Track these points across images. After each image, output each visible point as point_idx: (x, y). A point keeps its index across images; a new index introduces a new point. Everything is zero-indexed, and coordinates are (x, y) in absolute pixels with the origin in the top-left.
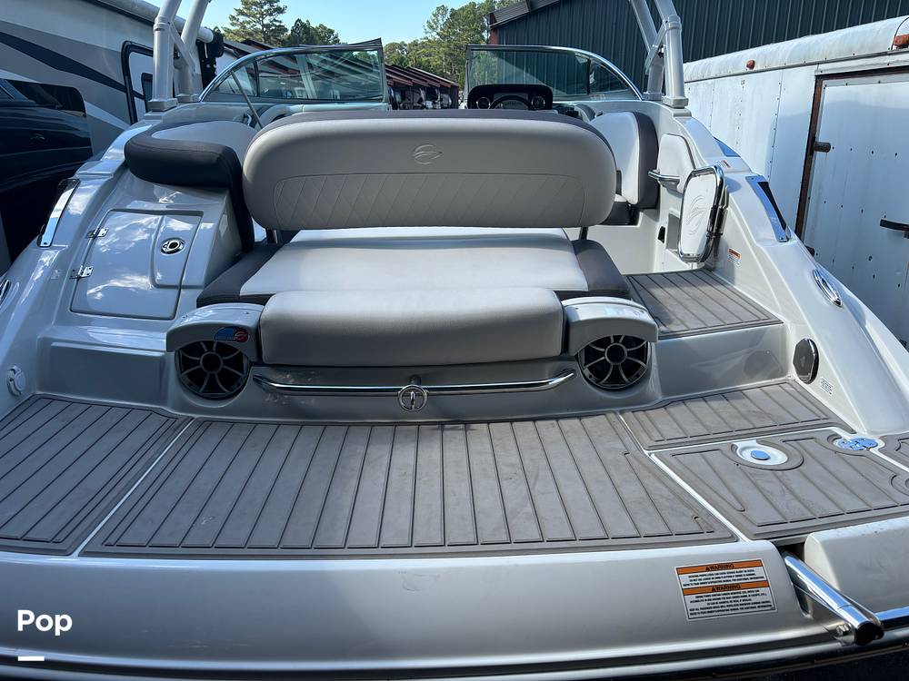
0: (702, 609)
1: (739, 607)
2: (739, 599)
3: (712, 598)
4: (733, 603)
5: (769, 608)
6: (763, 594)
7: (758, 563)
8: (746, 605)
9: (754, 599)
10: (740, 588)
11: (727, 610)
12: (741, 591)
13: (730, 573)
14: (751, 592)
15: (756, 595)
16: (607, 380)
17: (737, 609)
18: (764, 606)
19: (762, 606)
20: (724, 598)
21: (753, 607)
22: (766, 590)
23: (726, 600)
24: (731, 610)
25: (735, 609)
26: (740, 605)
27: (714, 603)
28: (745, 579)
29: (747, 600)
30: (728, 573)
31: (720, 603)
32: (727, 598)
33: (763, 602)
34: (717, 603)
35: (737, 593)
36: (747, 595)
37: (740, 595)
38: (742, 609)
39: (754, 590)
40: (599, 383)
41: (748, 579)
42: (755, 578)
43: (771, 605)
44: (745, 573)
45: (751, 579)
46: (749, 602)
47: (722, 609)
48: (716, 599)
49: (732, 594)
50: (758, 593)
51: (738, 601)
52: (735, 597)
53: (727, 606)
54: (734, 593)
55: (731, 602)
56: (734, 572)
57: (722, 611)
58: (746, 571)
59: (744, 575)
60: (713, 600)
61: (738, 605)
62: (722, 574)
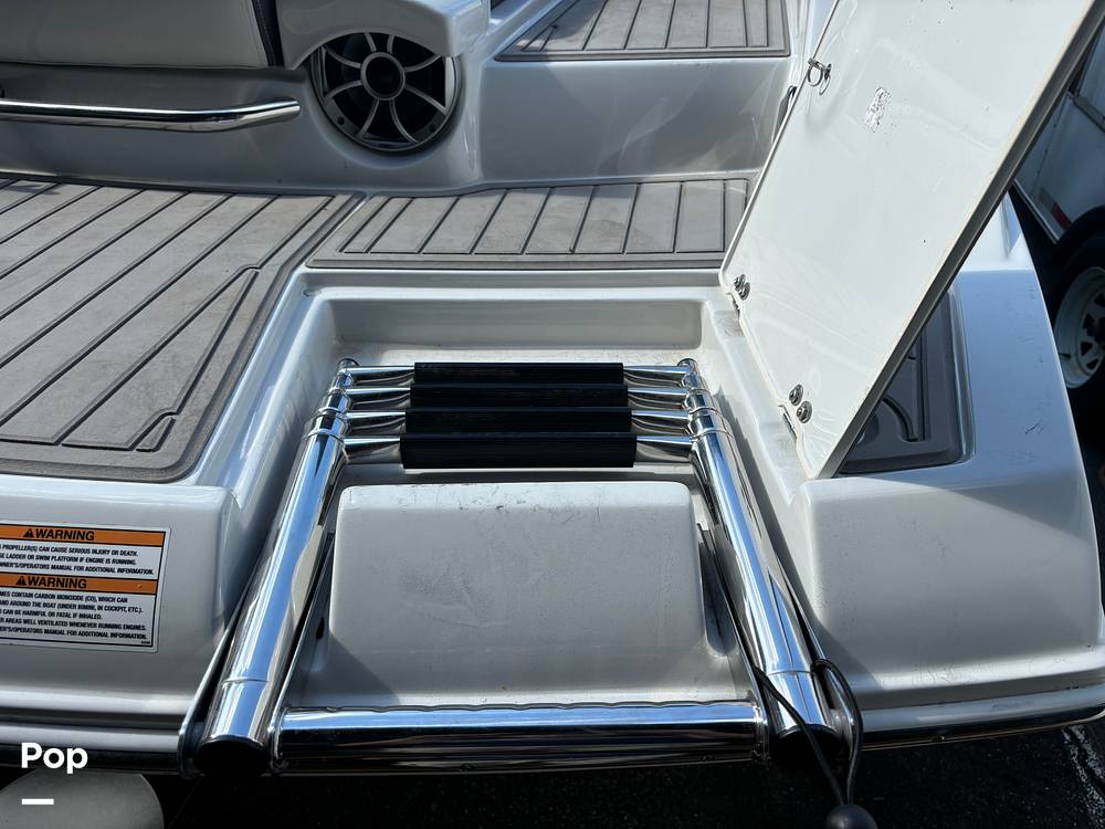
1: (66, 629)
2: (71, 611)
3: (10, 599)
4: (55, 619)
5: (138, 641)
6: (134, 609)
7: (155, 539)
8: (86, 626)
9: (108, 617)
10: (84, 589)
11: (37, 631)
12: (85, 594)
13: (78, 551)
14: (107, 599)
15: (116, 609)
16: (369, 130)
17: (61, 633)
18: (128, 636)
19: (123, 635)
20: (38, 605)
21: (100, 634)
22: (143, 601)
23: (42, 609)
24: (47, 632)
25: (54, 632)
26: (71, 624)
27: (11, 612)
28: (107, 570)
29: (90, 617)
30: (72, 551)
31: (25, 613)
32: (45, 605)
33: (128, 627)
34: (18, 612)
35: (73, 598)
36: (96, 604)
37: (77, 603)
38: (74, 633)
39: (116, 596)
40: (355, 133)
41: (112, 570)
42: (130, 571)
43: (143, 637)
44: (111, 557)
45: (120, 571)
46: (93, 621)
47: (27, 626)
48: (20, 604)
49: (60, 597)
50: (122, 604)
51: (68, 615)
52: (64, 606)
53: (40, 622)
54: (67, 597)
55: (52, 614)
56: (88, 551)
57: (25, 630)
58: (115, 553)
59: (108, 561)
60: (13, 603)
61: (65, 624)
62: (56, 550)
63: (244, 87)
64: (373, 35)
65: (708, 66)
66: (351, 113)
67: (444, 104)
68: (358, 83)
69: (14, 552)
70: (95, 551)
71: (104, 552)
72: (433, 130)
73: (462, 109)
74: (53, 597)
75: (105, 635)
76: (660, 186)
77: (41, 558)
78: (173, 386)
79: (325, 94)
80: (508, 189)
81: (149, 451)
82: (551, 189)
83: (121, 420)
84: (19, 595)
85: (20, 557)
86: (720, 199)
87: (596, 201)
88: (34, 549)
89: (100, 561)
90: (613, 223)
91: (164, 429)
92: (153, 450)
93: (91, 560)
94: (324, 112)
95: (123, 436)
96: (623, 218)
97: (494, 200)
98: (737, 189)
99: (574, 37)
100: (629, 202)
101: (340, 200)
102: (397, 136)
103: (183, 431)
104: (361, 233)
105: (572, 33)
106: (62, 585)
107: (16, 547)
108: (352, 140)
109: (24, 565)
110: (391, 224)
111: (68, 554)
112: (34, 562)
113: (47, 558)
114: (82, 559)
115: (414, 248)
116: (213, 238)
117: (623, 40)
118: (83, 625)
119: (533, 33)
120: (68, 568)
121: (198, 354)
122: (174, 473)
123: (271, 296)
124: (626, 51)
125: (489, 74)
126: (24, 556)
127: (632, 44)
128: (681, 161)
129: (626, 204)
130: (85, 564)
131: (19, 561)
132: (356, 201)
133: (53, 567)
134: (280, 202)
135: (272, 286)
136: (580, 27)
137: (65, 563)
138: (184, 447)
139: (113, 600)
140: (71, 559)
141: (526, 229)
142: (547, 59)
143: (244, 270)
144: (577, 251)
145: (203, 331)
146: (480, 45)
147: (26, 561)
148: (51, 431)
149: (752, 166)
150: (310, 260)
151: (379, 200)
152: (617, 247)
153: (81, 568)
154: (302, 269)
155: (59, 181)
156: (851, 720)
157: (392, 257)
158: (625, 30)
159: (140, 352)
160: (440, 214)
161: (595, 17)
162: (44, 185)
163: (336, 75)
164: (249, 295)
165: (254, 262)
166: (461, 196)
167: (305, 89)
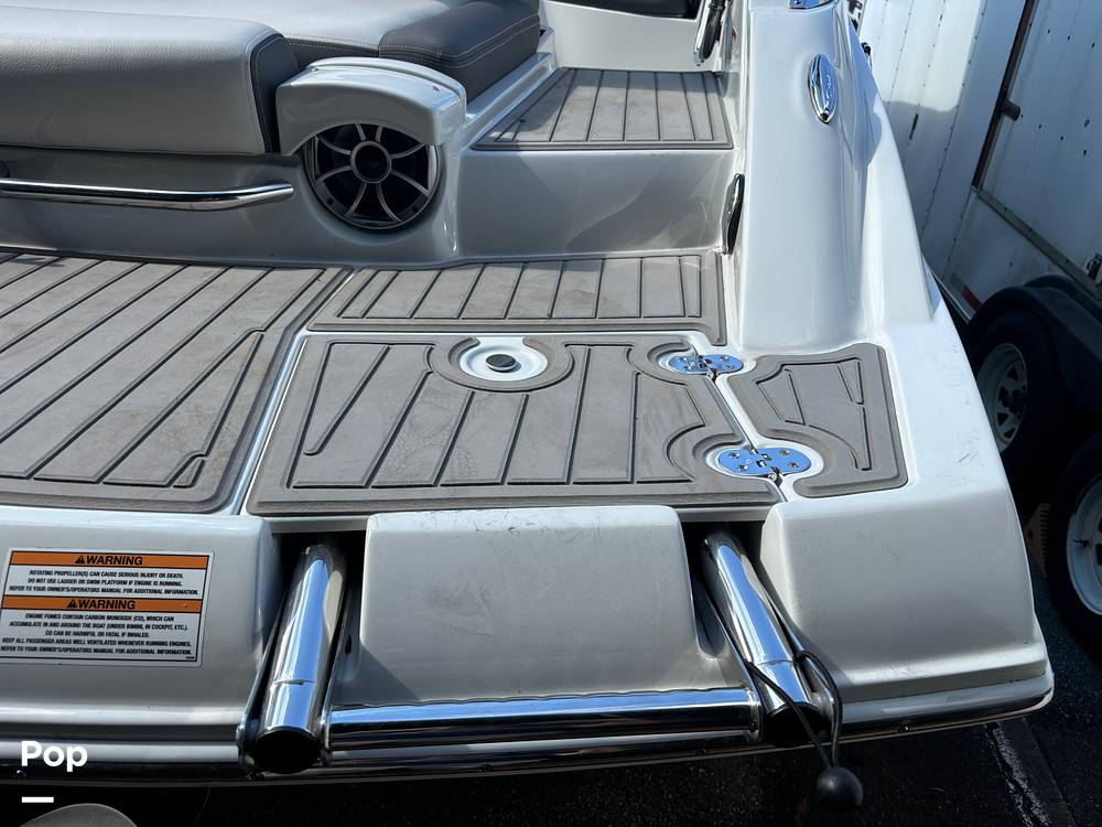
0: (30, 641)
1: (114, 647)
2: (120, 631)
3: (61, 621)
4: (104, 638)
5: (183, 657)
6: (180, 627)
7: (200, 562)
8: (134, 644)
9: (155, 635)
10: (132, 609)
11: (86, 650)
12: (133, 614)
13: (127, 575)
14: (155, 619)
15: (163, 627)
16: (357, 211)
17: (110, 651)
18: (174, 652)
19: (169, 652)
20: (88, 626)
21: (147, 652)
22: (189, 620)
23: (91, 630)
24: (96, 651)
25: (103, 651)
26: (120, 643)
27: (62, 633)
28: (155, 591)
29: (138, 635)
30: (121, 575)
31: (75, 634)
32: (95, 626)
33: (174, 644)
34: (68, 633)
35: (122, 618)
36: (144, 624)
37: (126, 622)
38: (122, 651)
39: (163, 615)
40: (343, 213)
41: (160, 592)
42: (176, 592)
43: (188, 652)
44: (158, 579)
45: (167, 592)
46: (141, 639)
47: (77, 646)
48: (70, 625)
49: (109, 618)
50: (168, 623)
51: (117, 635)
52: (113, 626)
53: (89, 642)
54: (116, 618)
55: (101, 634)
56: (136, 575)
57: (74, 650)
58: (163, 575)
59: (155, 583)
60: (63, 625)
61: (113, 643)
62: (106, 574)
63: (242, 171)
64: (362, 125)
65: (662, 156)
66: (339, 195)
67: (427, 188)
68: (348, 168)
69: (66, 577)
70: (143, 575)
71: (152, 575)
72: (416, 210)
73: (443, 193)
74: (103, 617)
75: (152, 652)
76: (622, 261)
77: (92, 582)
78: (200, 432)
79: (317, 177)
80: (486, 264)
81: (185, 487)
82: (525, 264)
83: (156, 460)
84: (70, 617)
85: (71, 582)
86: (677, 273)
87: (567, 275)
88: (85, 574)
89: (148, 583)
90: (584, 293)
91: (197, 468)
92: (190, 487)
93: (140, 583)
94: (315, 193)
95: (160, 475)
96: (593, 289)
97: (474, 272)
98: (691, 264)
99: (540, 130)
100: (596, 275)
101: (331, 272)
102: (383, 216)
103: (214, 469)
104: (356, 300)
105: (539, 126)
106: (112, 607)
107: (68, 573)
108: (339, 219)
109: (75, 589)
110: (381, 294)
111: (117, 578)
112: (85, 586)
113: (98, 582)
114: (131, 582)
115: (406, 313)
116: (218, 304)
117: (585, 133)
118: (131, 643)
119: (504, 126)
120: (118, 591)
121: (218, 405)
122: (212, 505)
123: (279, 354)
124: (588, 143)
125: (466, 161)
126: (75, 581)
127: (592, 137)
128: (641, 241)
129: (593, 277)
130: (133, 587)
131: (70, 586)
132: (346, 273)
133: (103, 590)
134: (275, 274)
135: (279, 347)
136: (544, 122)
137: (115, 586)
138: (218, 483)
139: (161, 619)
140: (120, 582)
141: (505, 297)
142: (518, 148)
143: (250, 333)
144: (554, 316)
145: (221, 384)
146: (458, 136)
147: (77, 585)
148: (91, 472)
149: (703, 244)
150: (311, 324)
151: (367, 273)
152: (590, 313)
153: (130, 591)
154: (304, 332)
155: (63, 255)
156: (832, 700)
157: (387, 321)
158: (586, 124)
159: (165, 403)
160: (427, 284)
161: (558, 112)
162: (47, 258)
163: (327, 160)
164: (257, 355)
165: (258, 326)
166: (443, 269)
167: (298, 174)
